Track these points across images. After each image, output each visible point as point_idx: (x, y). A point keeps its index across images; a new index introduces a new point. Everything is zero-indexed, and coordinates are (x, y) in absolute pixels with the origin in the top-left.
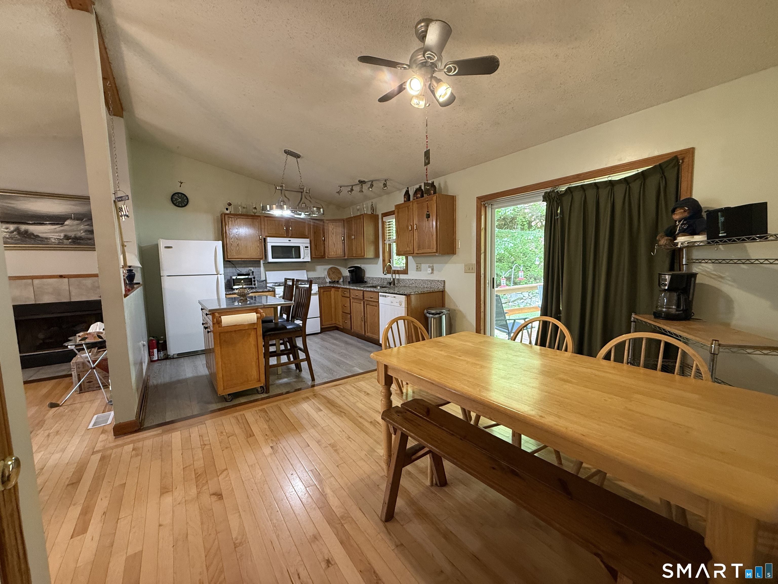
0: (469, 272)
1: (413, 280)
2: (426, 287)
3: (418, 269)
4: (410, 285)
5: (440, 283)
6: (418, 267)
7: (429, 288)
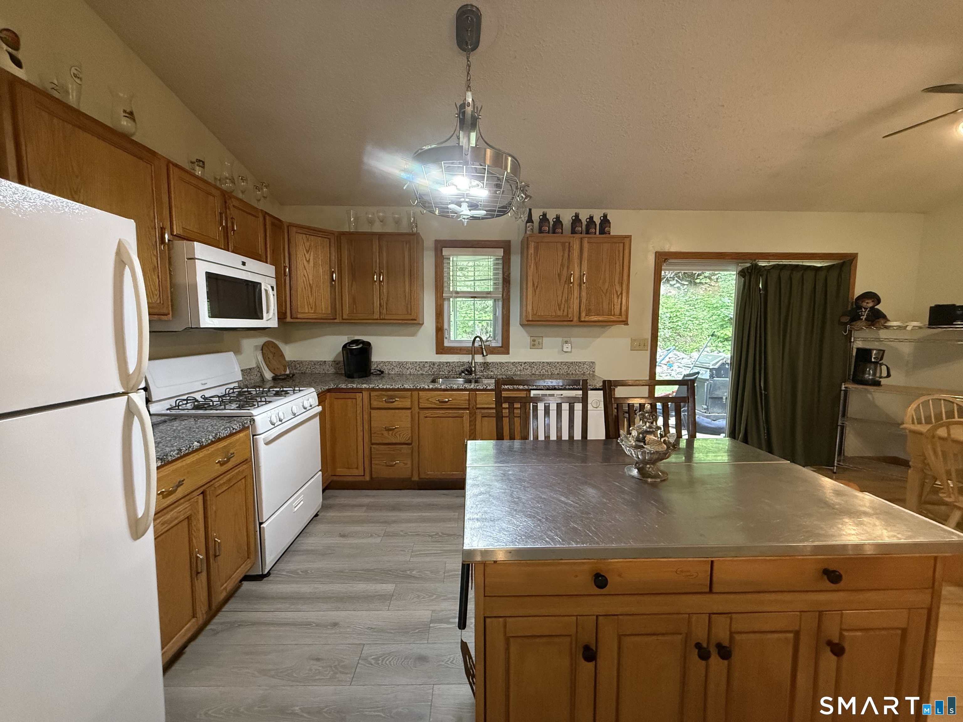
0: (640, 349)
1: (525, 363)
2: (558, 374)
3: (535, 345)
4: (519, 373)
5: (588, 367)
6: (536, 343)
7: (563, 374)
